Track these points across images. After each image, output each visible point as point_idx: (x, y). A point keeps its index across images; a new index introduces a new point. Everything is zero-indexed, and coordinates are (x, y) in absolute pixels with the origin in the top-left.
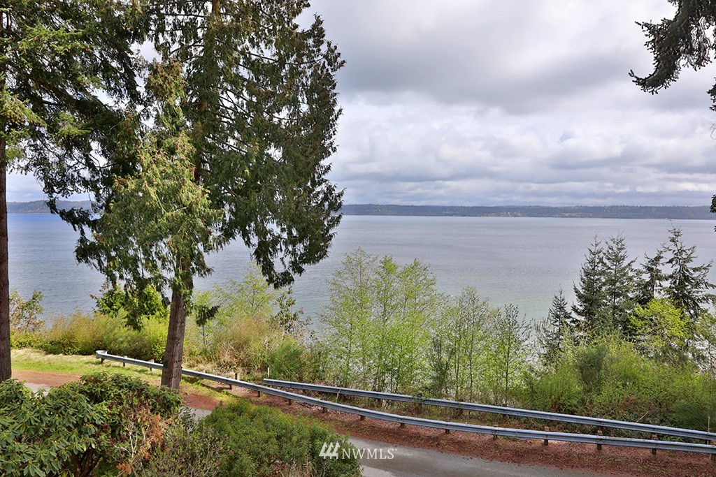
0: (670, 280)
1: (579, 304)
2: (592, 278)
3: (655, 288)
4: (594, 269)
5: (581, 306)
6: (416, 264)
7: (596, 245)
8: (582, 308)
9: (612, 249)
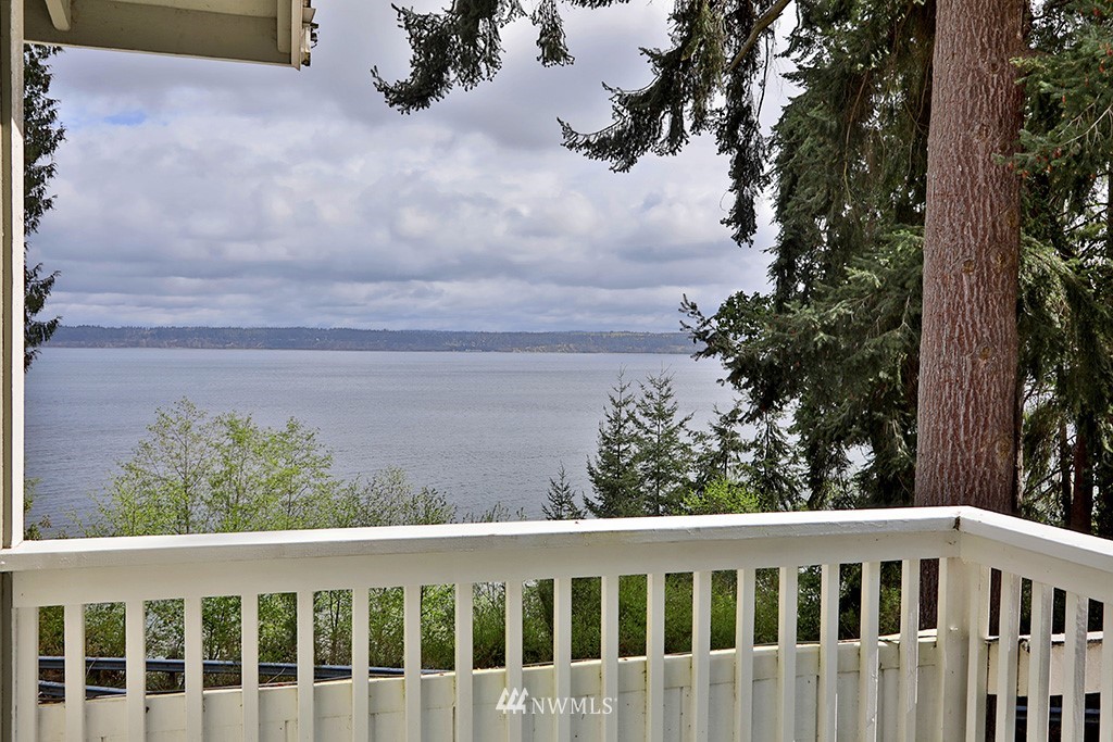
0: (754, 450)
1: (597, 495)
2: (616, 447)
3: (728, 465)
4: (617, 432)
5: (600, 499)
6: (293, 428)
7: (622, 390)
8: (601, 503)
9: (652, 398)
